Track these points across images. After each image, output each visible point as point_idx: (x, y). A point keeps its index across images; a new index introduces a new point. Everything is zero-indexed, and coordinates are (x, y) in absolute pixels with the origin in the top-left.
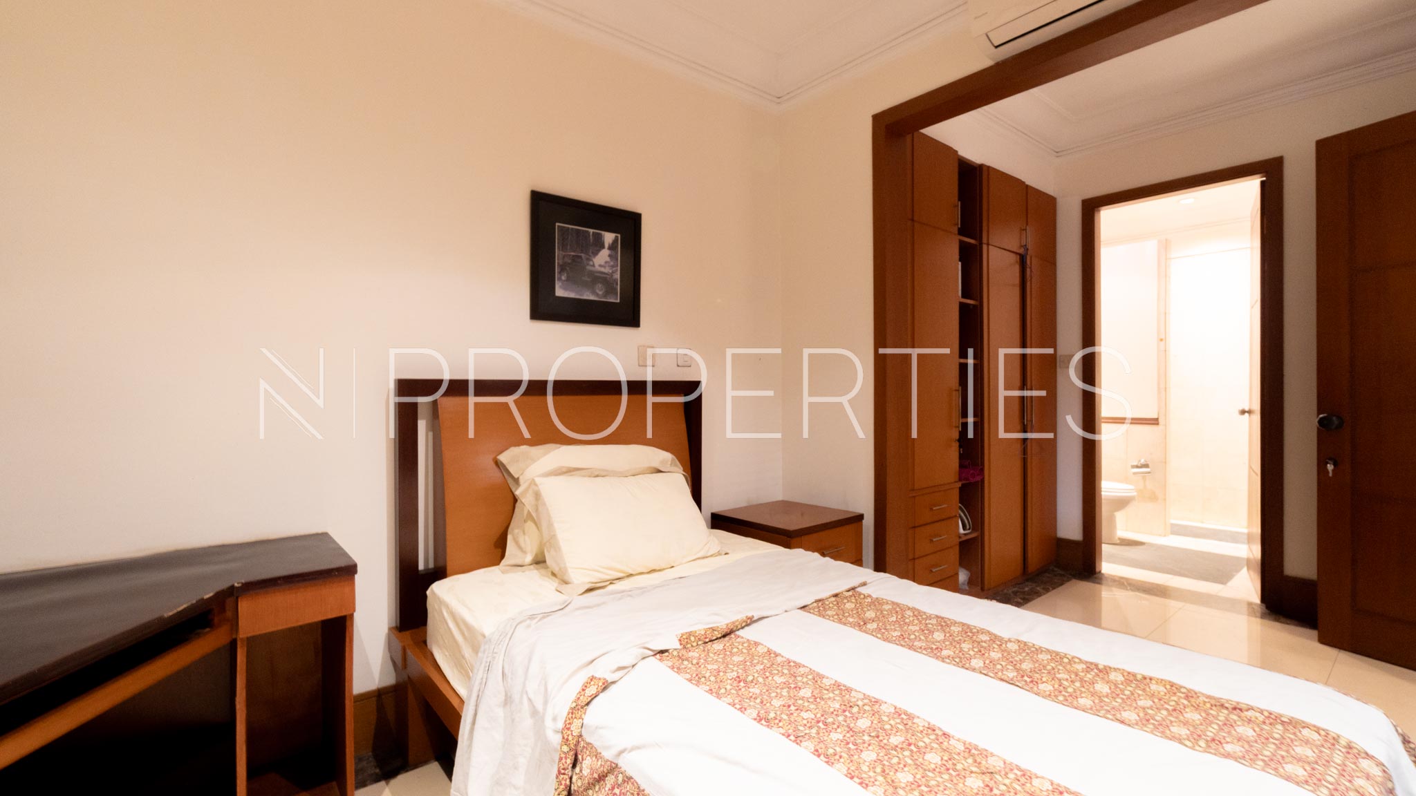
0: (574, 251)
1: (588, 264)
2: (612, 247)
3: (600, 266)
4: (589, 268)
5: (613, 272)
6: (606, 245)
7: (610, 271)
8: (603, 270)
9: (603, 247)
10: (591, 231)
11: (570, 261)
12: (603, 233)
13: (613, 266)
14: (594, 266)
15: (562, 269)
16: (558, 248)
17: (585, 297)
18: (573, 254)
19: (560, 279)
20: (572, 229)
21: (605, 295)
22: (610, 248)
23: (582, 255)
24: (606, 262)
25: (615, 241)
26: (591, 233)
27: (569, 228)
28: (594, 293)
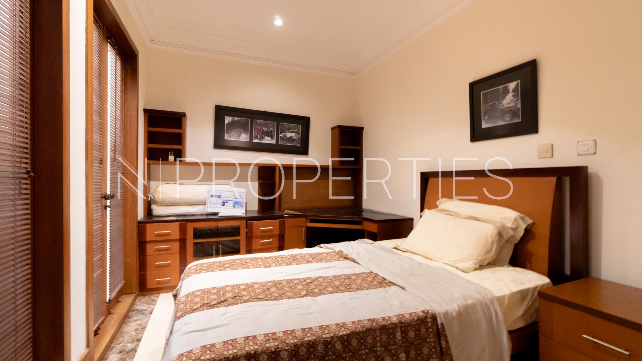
0: (491, 102)
1: (499, 106)
2: (515, 90)
3: (508, 104)
4: (500, 108)
5: (516, 105)
6: (511, 90)
7: (514, 104)
8: (509, 105)
9: (508, 92)
10: (501, 87)
11: (489, 108)
12: (508, 84)
13: (516, 101)
14: (503, 105)
15: (485, 114)
16: (483, 104)
17: (498, 124)
18: (491, 104)
19: (484, 119)
20: (490, 91)
21: (511, 119)
22: (513, 91)
23: (496, 102)
24: (511, 100)
25: (517, 86)
26: (501, 89)
27: (488, 91)
28: (504, 120)
